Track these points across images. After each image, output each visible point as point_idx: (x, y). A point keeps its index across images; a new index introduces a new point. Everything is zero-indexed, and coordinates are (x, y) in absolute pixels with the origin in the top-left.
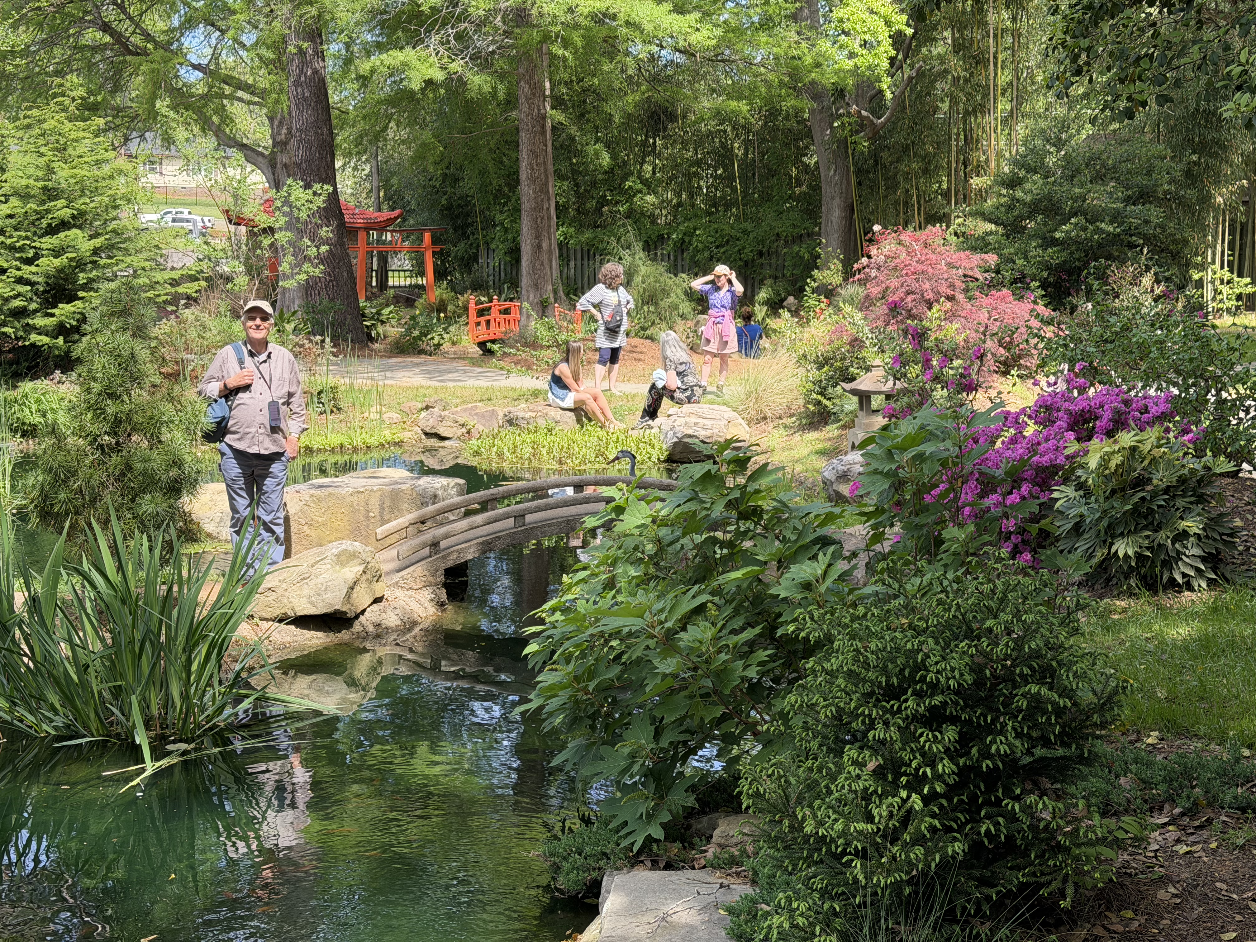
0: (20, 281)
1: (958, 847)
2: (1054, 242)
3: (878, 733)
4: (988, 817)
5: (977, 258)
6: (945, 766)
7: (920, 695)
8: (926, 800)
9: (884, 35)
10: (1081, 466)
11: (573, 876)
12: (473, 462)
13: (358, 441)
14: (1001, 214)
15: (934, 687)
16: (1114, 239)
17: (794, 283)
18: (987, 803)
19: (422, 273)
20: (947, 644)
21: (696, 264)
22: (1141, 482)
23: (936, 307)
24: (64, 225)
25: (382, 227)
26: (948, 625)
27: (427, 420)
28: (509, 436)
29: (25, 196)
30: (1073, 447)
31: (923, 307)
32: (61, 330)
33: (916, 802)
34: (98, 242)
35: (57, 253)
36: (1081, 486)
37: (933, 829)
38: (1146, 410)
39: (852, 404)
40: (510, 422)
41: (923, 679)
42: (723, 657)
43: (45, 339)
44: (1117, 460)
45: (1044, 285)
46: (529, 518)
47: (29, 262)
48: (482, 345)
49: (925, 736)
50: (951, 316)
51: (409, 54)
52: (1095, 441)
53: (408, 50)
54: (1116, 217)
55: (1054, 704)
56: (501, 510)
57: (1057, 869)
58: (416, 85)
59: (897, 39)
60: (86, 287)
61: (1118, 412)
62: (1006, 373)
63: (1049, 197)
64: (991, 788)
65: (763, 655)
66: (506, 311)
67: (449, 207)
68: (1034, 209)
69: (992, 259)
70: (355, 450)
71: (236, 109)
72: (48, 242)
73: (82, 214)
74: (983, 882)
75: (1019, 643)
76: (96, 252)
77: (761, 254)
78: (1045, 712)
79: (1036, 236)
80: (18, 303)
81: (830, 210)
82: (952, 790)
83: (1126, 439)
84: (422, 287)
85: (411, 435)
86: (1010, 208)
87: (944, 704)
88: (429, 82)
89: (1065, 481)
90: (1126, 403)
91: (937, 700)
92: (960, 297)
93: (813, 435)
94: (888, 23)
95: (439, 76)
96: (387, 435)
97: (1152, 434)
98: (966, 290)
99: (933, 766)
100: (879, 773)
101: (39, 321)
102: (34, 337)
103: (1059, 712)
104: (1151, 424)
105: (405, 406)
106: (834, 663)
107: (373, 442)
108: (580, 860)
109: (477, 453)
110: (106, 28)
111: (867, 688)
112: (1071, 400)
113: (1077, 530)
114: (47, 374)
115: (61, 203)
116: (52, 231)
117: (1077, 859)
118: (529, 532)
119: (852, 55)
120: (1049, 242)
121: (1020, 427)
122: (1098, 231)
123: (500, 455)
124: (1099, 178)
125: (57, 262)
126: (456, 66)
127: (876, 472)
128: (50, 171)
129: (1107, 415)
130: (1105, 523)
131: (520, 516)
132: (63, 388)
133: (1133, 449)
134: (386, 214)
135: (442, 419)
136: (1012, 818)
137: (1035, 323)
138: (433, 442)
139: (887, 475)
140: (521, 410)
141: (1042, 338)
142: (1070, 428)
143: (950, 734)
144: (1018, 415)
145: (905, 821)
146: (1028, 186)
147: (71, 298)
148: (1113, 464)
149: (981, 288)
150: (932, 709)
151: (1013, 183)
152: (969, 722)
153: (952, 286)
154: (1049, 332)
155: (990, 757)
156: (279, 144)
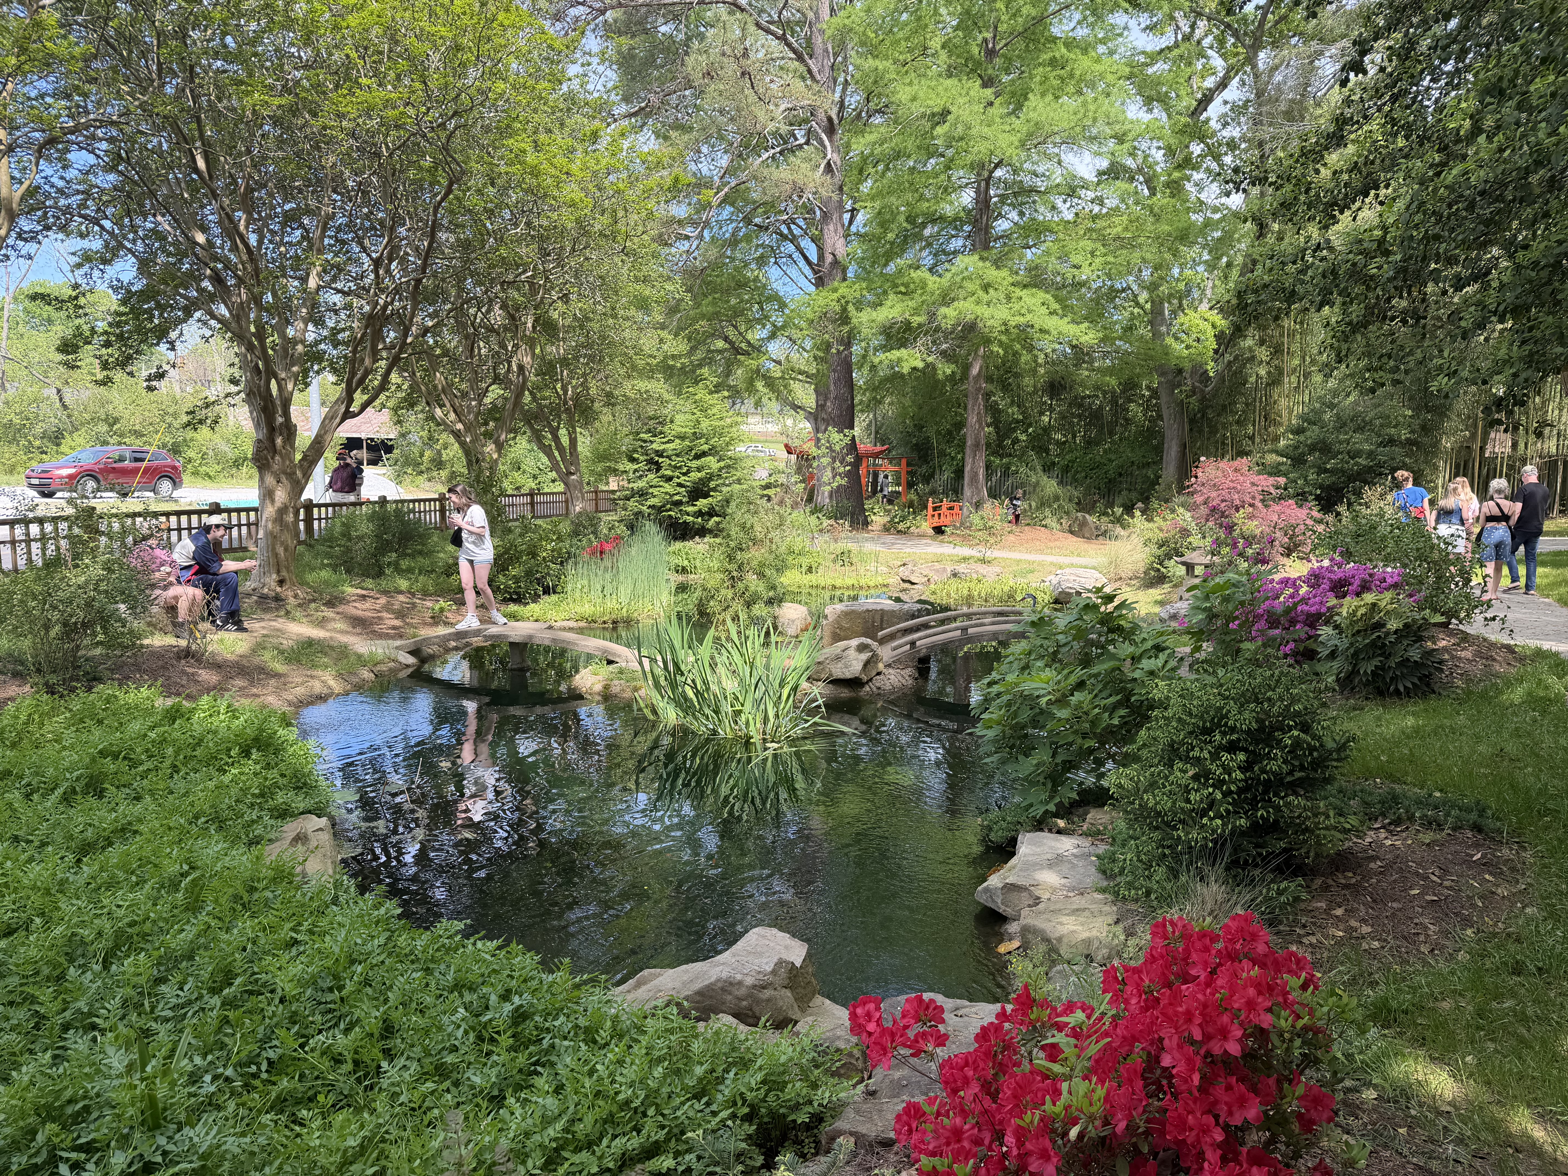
0: (680, 485)
1: (1243, 821)
2: (1326, 471)
3: (1196, 753)
4: (1263, 808)
5: (1271, 480)
6: (1238, 775)
7: (1224, 734)
8: (1225, 795)
9: (1210, 332)
10: (1338, 614)
11: (1000, 833)
12: (932, 599)
13: (863, 582)
14: (1290, 451)
15: (1233, 730)
16: (1369, 469)
17: (1142, 494)
18: (1263, 800)
19: (898, 485)
20: (1242, 705)
21: (1076, 480)
22: (1380, 625)
23: (1242, 511)
24: (704, 454)
25: (876, 456)
26: (1243, 695)
27: (904, 573)
28: (954, 584)
29: (682, 438)
30: (1332, 602)
31: (1233, 511)
32: (700, 513)
33: (1219, 796)
34: (722, 464)
35: (699, 470)
36: (1336, 627)
37: (1228, 811)
38: (1384, 580)
39: (1181, 570)
40: (955, 575)
41: (1226, 724)
42: (1097, 711)
43: (691, 519)
44: (1362, 611)
45: (1318, 498)
46: (970, 631)
47: (684, 474)
48: (934, 528)
49: (1225, 756)
50: (1251, 517)
51: (903, 353)
52: (1348, 598)
53: (903, 350)
54: (1371, 455)
55: (1309, 744)
56: (953, 625)
57: (1305, 841)
58: (906, 370)
59: (1219, 337)
60: (714, 489)
61: (1364, 581)
62: (1288, 556)
63: (1323, 442)
64: (1266, 792)
65: (1122, 712)
66: (951, 508)
67: (916, 445)
68: (1312, 448)
69: (1282, 480)
70: (861, 588)
71: (795, 386)
72: (695, 464)
73: (714, 447)
74: (1257, 846)
75: (1287, 707)
76: (720, 469)
77: (1120, 475)
78: (1302, 749)
79: (1314, 466)
80: (677, 498)
81: (1170, 448)
82: (1240, 791)
83: (1369, 598)
84: (898, 493)
85: (894, 580)
86: (1296, 448)
87: (1239, 740)
88: (914, 369)
89: (1327, 623)
90: (1371, 575)
91: (1234, 737)
92: (1260, 505)
93: (1152, 591)
94: (1214, 326)
95: (920, 365)
96: (880, 580)
97: (1388, 595)
98: (1263, 501)
99: (1230, 775)
100: (1195, 778)
101: (690, 509)
102: (686, 517)
103: (1312, 749)
104: (1387, 589)
105: (891, 563)
106: (1169, 713)
107: (872, 584)
108: (1004, 825)
109: (934, 593)
110: (726, 339)
111: (1191, 728)
112: (1331, 572)
113: (1333, 655)
114: (692, 538)
115: (703, 440)
116: (697, 457)
117: (1318, 836)
118: (970, 640)
119: (1188, 347)
120: (1322, 470)
121: (1297, 588)
122: (1356, 464)
123: (949, 595)
124: (1359, 429)
125: (699, 475)
126: (930, 359)
127: (1198, 608)
128: (699, 422)
129: (1357, 582)
130: (1352, 650)
131: (964, 629)
132: (699, 547)
133: (1374, 605)
134: (879, 448)
135: (913, 572)
136: (1278, 809)
137: (1310, 522)
138: (907, 585)
139: (1205, 610)
140: (961, 568)
141: (1315, 532)
142: (1331, 589)
143: (1242, 757)
144: (1295, 580)
145: (1211, 805)
146: (1308, 433)
147: (706, 496)
148: (1359, 614)
149: (1274, 500)
150: (1231, 742)
151: (1298, 431)
152: (1254, 752)
153: (1254, 498)
154: (1320, 528)
155: (1265, 772)
156: (820, 407)
